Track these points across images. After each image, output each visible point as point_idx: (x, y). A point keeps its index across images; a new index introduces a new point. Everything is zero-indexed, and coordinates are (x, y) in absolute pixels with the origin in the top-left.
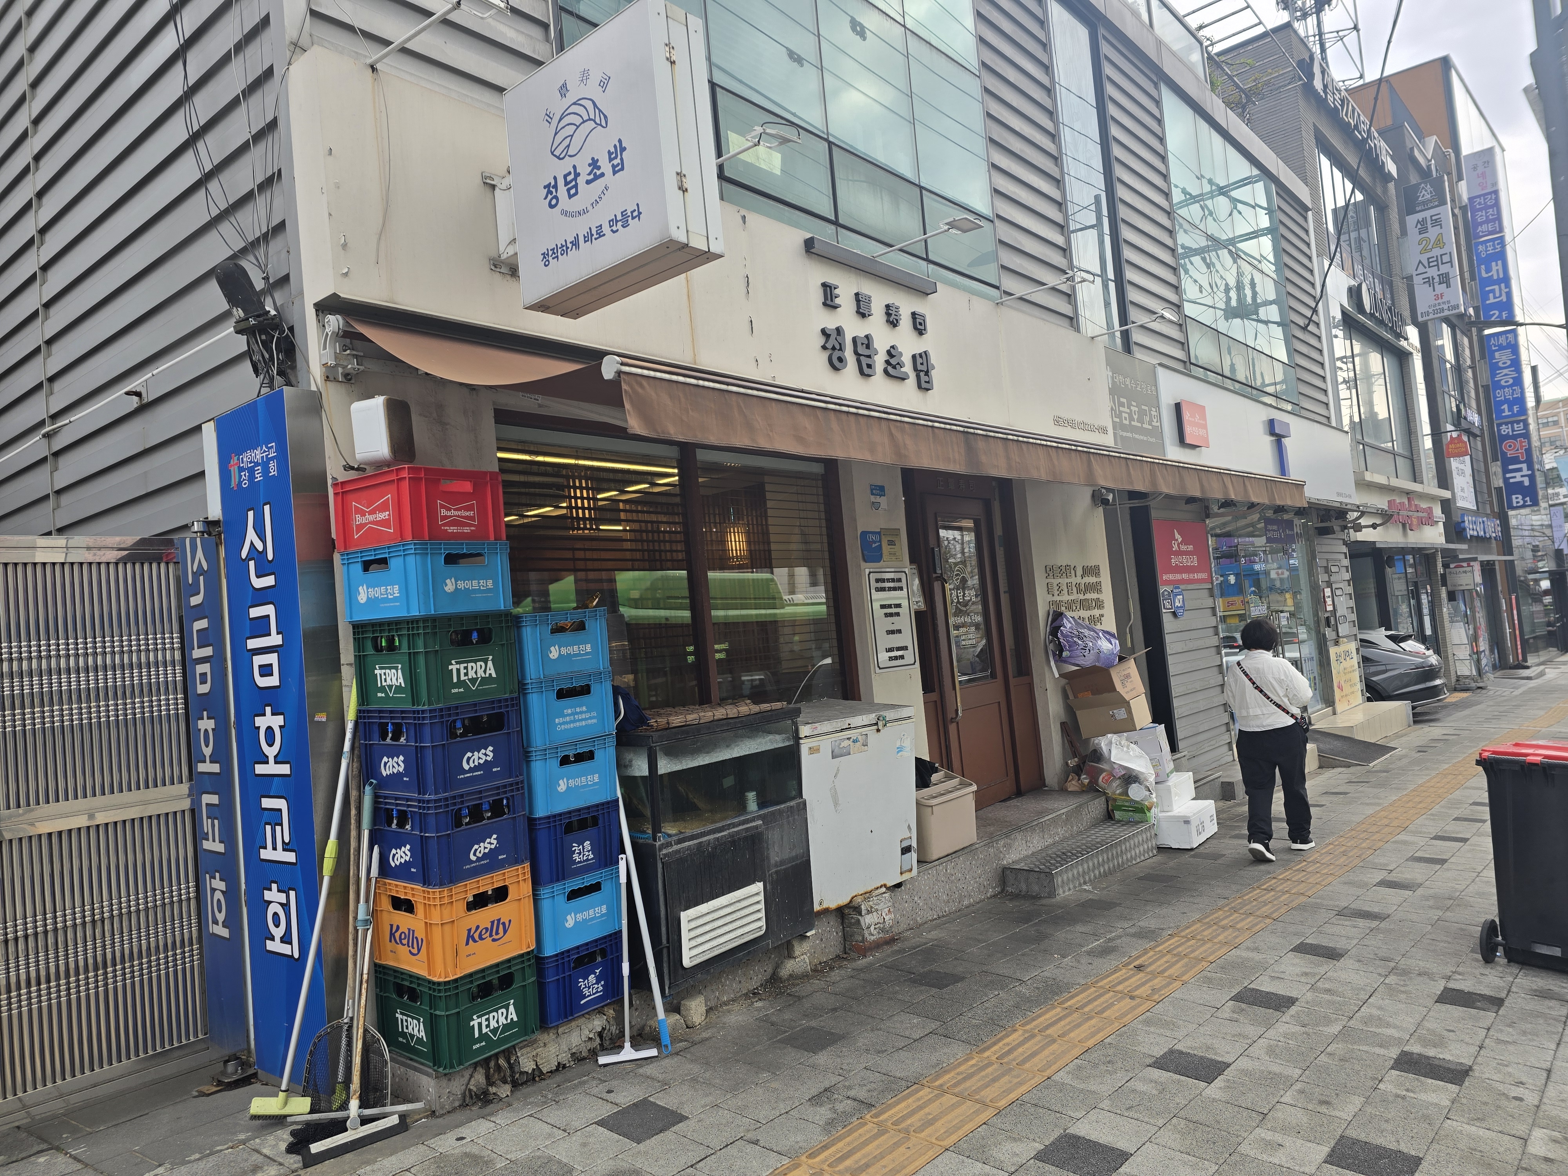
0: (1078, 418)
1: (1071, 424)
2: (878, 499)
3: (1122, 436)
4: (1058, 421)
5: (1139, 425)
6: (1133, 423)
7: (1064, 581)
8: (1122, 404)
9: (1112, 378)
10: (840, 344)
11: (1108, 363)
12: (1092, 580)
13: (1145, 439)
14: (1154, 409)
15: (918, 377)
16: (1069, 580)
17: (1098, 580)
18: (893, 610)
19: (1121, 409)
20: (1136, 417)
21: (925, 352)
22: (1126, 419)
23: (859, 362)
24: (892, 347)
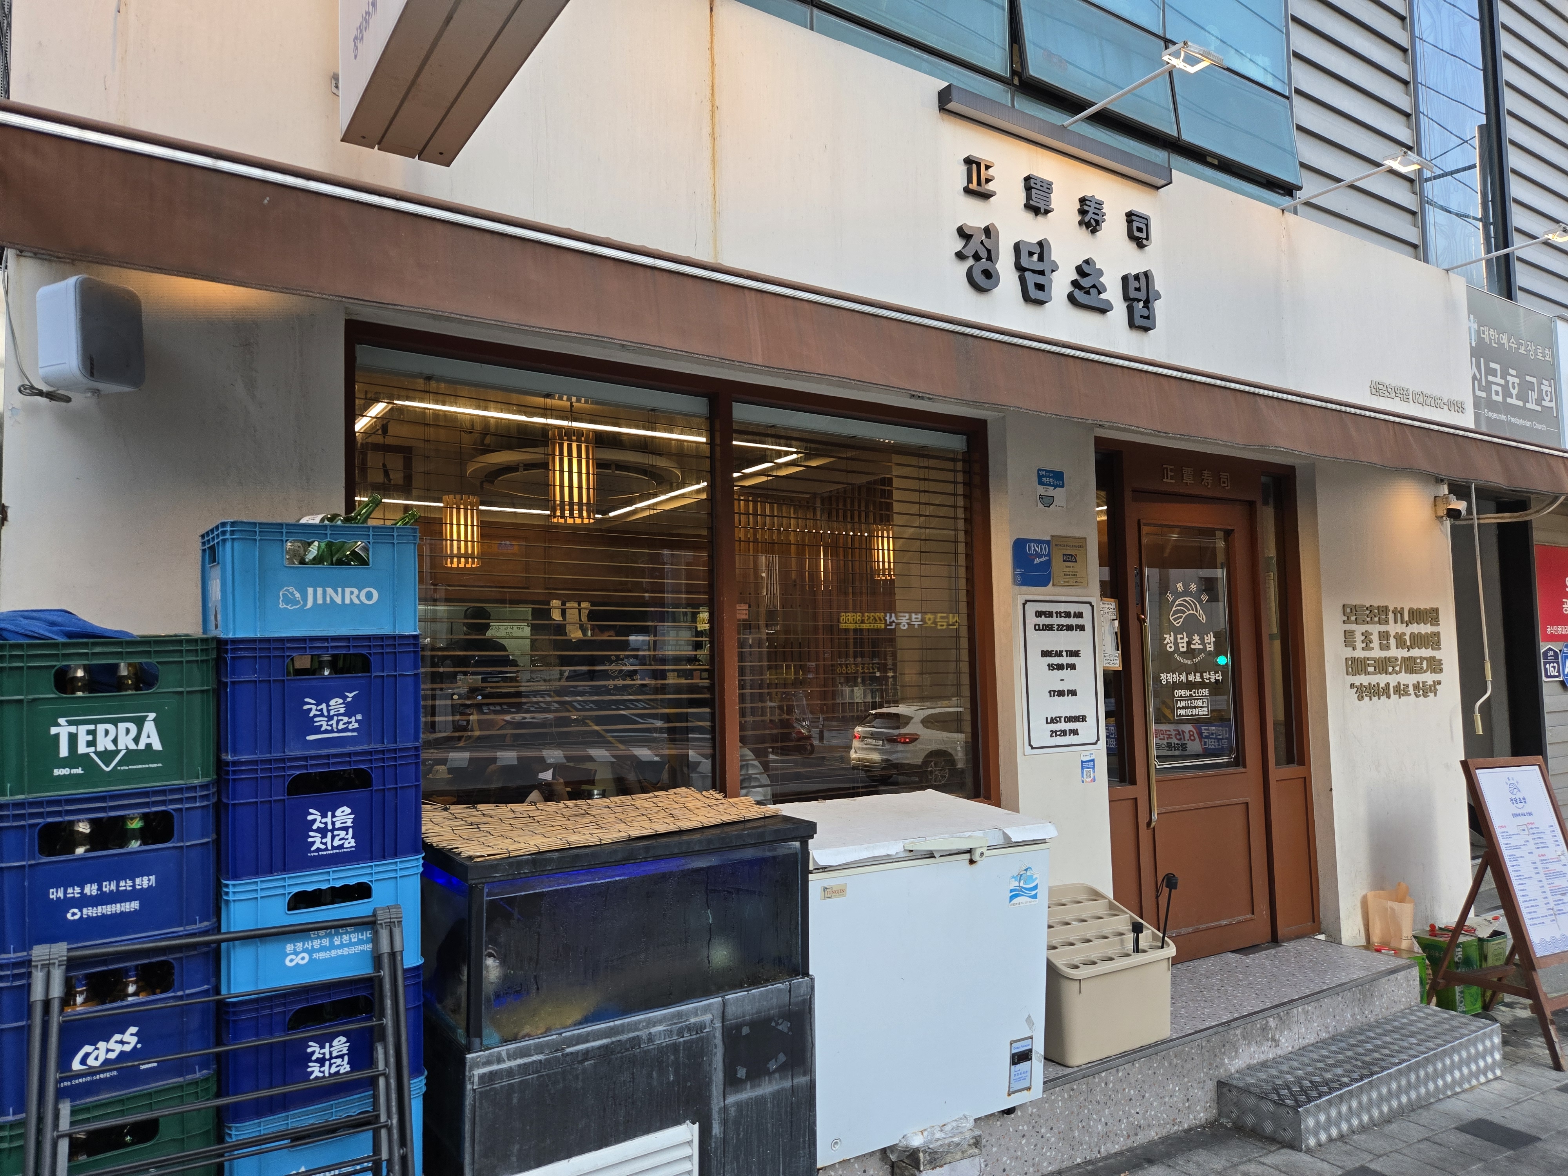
0: (1413, 387)
1: (1402, 394)
2: (1051, 491)
3: (1489, 418)
4: (1377, 389)
5: (1520, 403)
6: (1509, 400)
7: (1375, 629)
8: (1493, 372)
9: (1478, 332)
10: (989, 251)
11: (1472, 310)
12: (1425, 629)
13: (1529, 424)
14: (1546, 382)
15: (1130, 310)
16: (1383, 628)
17: (1435, 629)
18: (1065, 660)
19: (1490, 378)
20: (1514, 392)
21: (1146, 274)
22: (1497, 393)
23: (1023, 281)
24: (1087, 262)
